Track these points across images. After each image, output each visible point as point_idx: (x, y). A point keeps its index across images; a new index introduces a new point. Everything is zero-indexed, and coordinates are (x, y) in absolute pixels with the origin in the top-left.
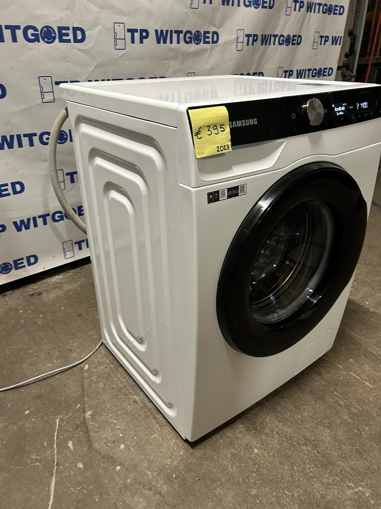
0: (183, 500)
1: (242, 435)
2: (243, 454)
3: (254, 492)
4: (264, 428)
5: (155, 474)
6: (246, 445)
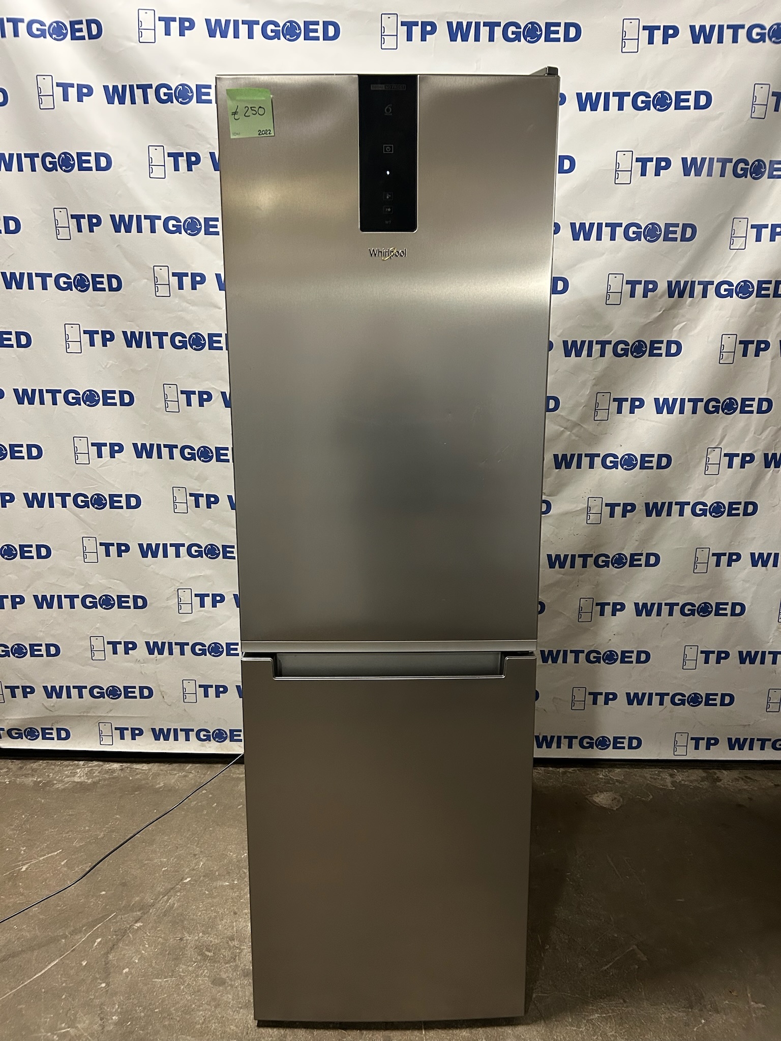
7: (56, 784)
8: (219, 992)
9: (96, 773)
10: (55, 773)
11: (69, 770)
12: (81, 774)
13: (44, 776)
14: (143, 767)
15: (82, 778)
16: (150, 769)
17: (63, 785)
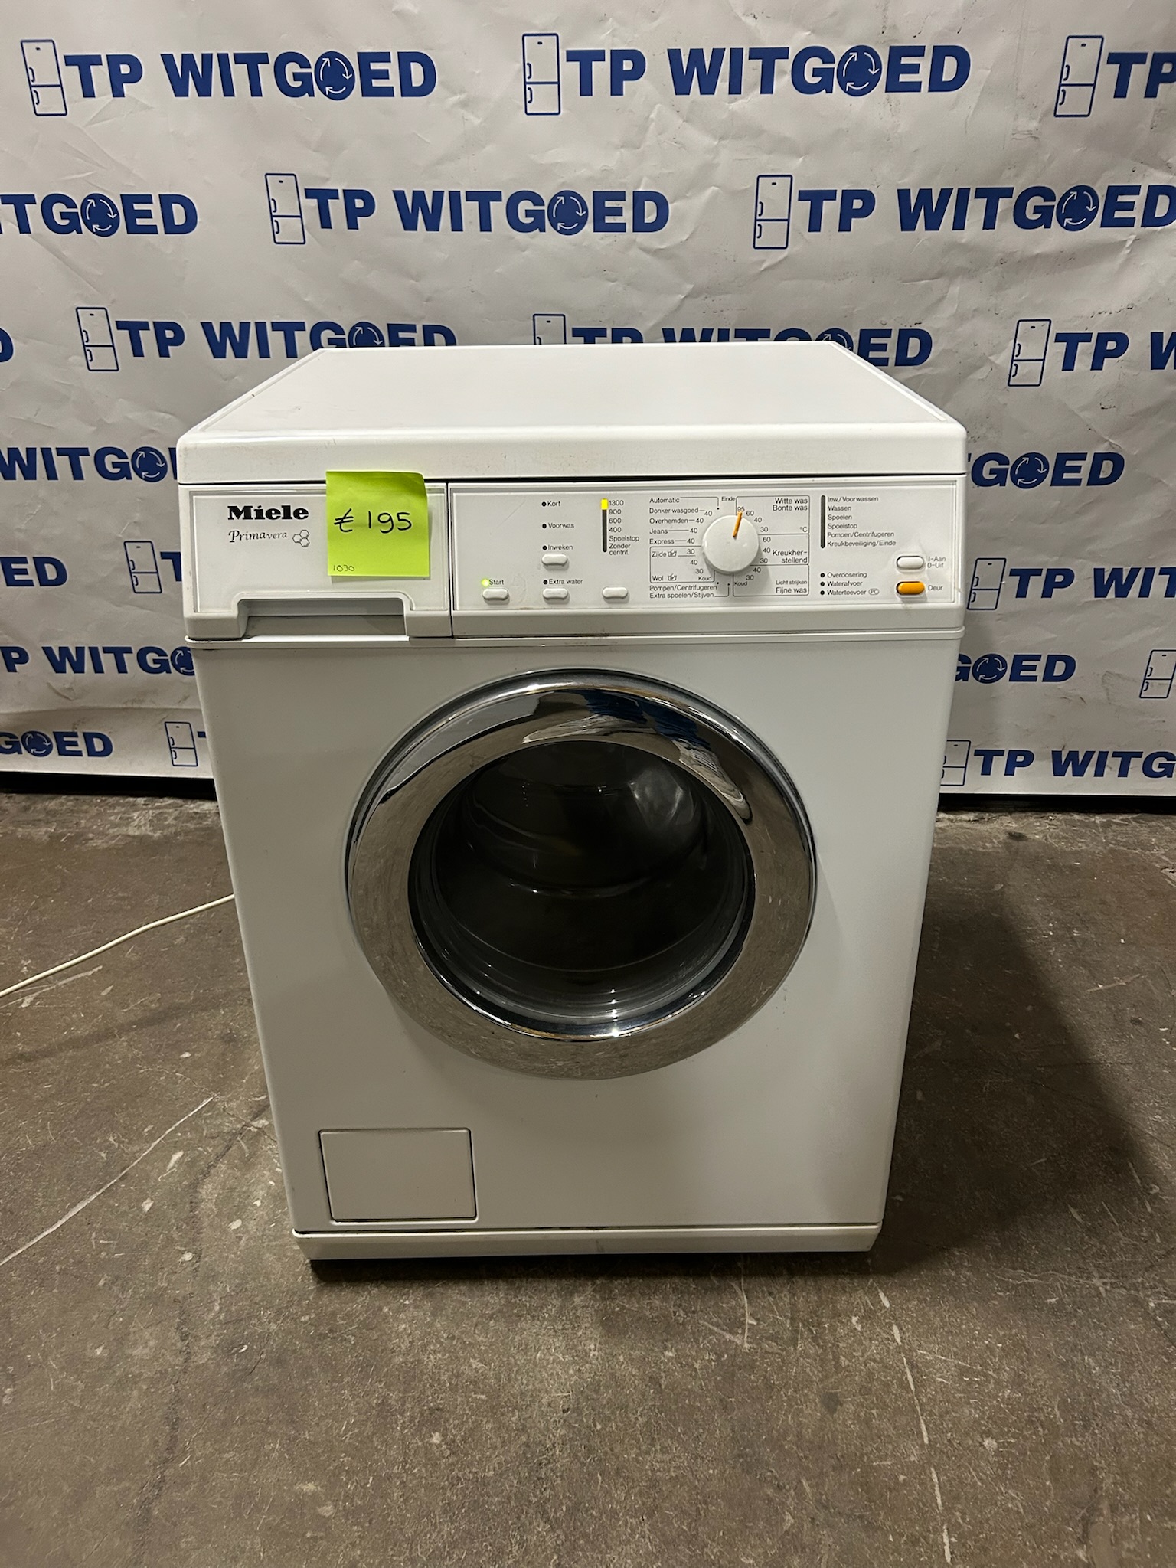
0: (204, 1406)
1: (450, 1383)
2: (404, 1422)
3: (327, 1510)
4: (515, 1408)
5: (222, 1316)
6: (432, 1411)
7: (92, 839)
9: (170, 821)
10: (91, 818)
11: (118, 814)
12: (140, 821)
13: (70, 825)
15: (143, 828)
17: (107, 842)
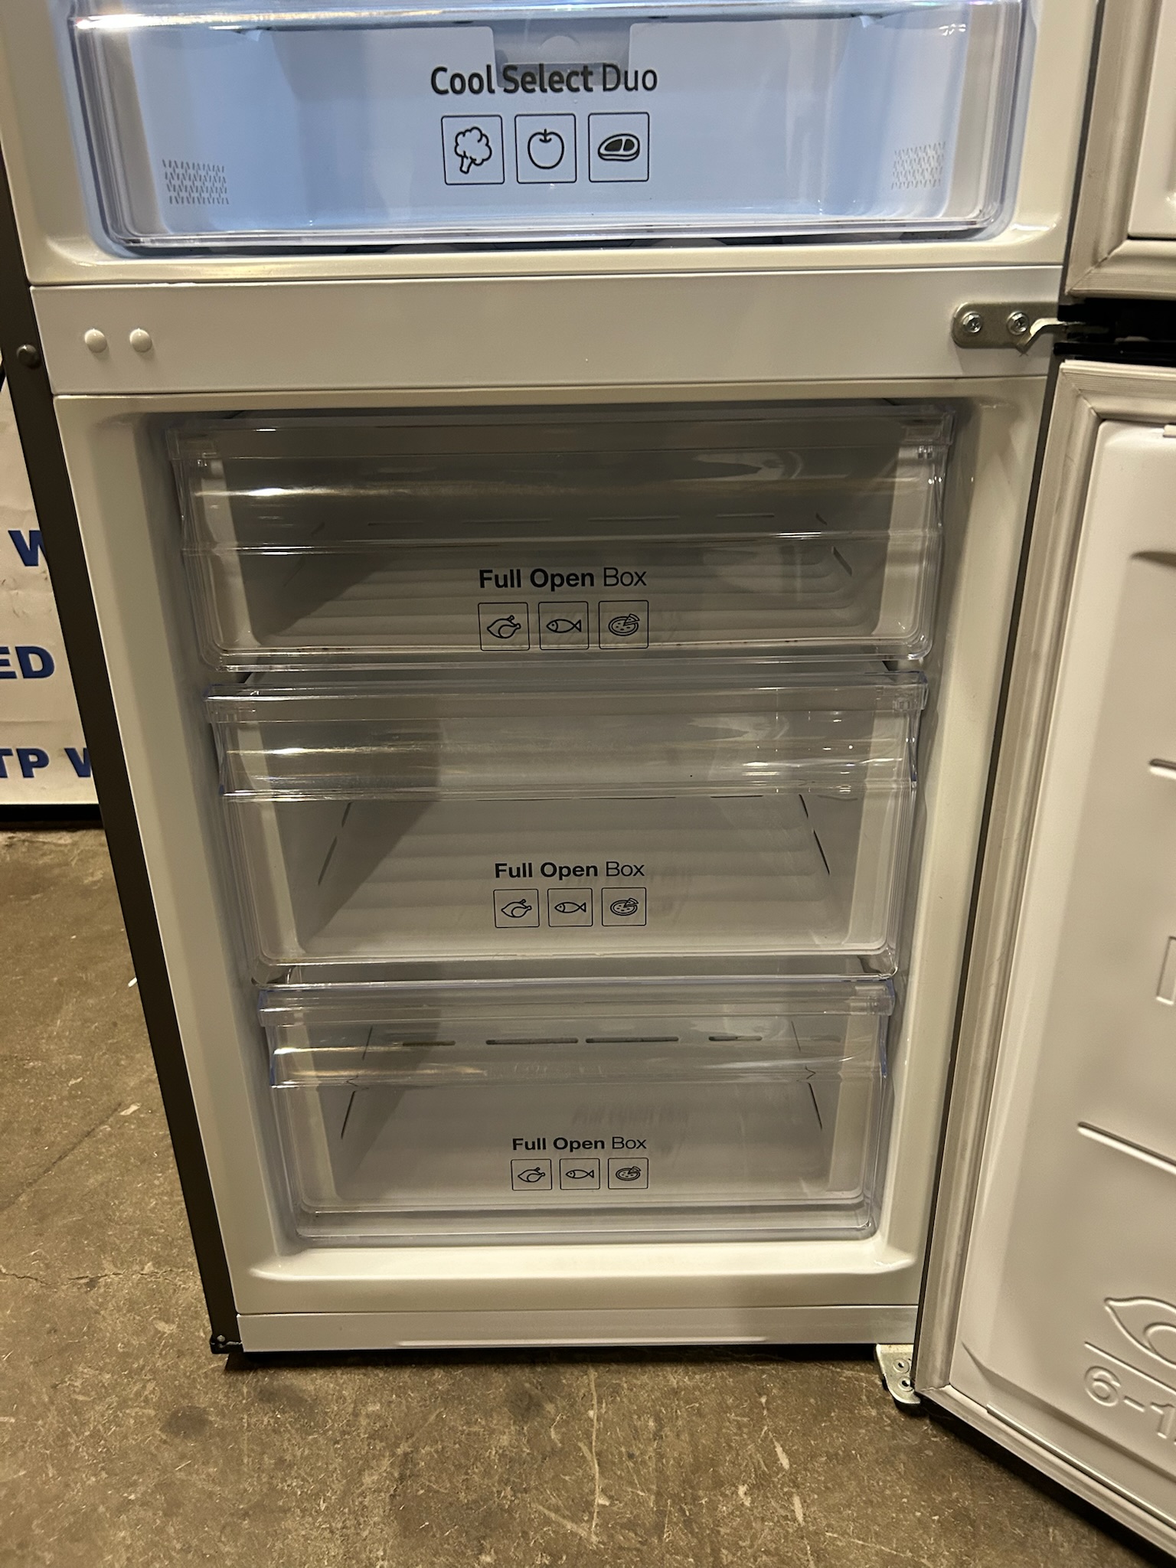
8: (183, 1457)
14: (60, 838)
16: (74, 844)
